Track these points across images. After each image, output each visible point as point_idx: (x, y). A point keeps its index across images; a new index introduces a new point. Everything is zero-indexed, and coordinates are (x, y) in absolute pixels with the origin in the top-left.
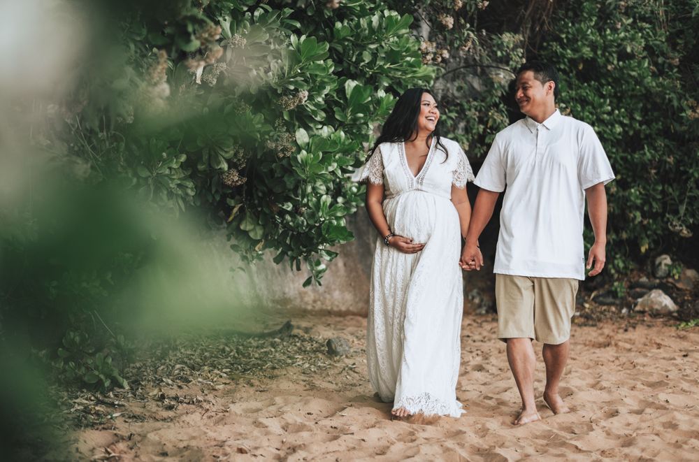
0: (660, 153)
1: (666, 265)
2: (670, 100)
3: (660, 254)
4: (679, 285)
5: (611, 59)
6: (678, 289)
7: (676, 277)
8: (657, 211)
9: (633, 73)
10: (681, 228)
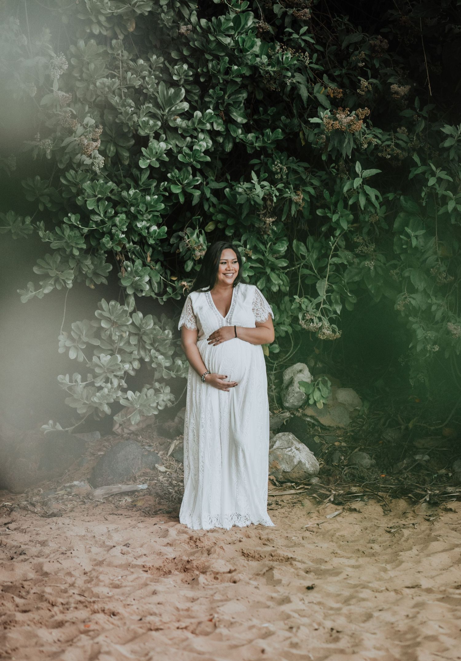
0: (280, 186)
1: (302, 383)
2: (294, 88)
3: (292, 362)
4: (325, 421)
5: (186, 12)
6: (323, 428)
7: (320, 406)
8: (280, 290)
9: (227, 41)
10: (320, 324)
